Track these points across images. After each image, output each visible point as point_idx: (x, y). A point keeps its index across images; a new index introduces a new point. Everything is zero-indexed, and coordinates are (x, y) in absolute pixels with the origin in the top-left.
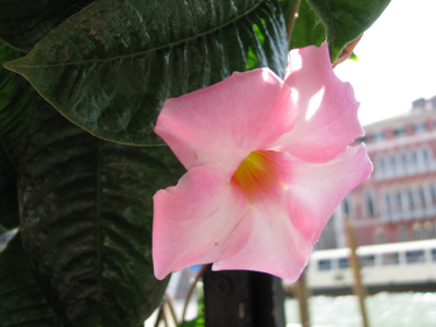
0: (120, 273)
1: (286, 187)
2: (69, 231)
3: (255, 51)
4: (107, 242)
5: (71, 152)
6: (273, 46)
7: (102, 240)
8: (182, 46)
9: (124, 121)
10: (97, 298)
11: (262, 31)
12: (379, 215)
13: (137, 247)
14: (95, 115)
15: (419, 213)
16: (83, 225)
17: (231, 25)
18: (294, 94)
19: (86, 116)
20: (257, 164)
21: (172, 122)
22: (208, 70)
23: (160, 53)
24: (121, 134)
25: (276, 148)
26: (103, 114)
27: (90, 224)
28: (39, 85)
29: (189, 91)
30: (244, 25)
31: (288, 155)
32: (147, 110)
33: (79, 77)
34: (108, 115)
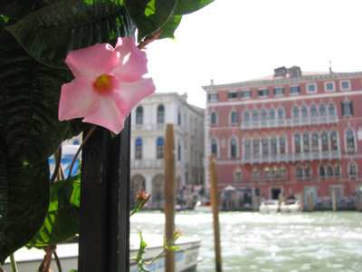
0: (39, 132)
1: (116, 91)
2: (14, 110)
3: (116, 31)
4: (34, 117)
5: (19, 69)
6: (125, 29)
7: (32, 116)
8: (80, 26)
9: (51, 57)
10: (26, 144)
11: (121, 22)
12: (240, 158)
13: (50, 120)
14: (39, 53)
15: (270, 160)
16: (22, 107)
17: (105, 18)
18: (118, 54)
19: (36, 52)
20: (106, 81)
21: (71, 59)
22: (91, 38)
23: (70, 29)
24: (50, 62)
25: (112, 74)
26: (43, 53)
27: (26, 107)
28: (19, 38)
29: (82, 47)
30: (111, 18)
31: (117, 78)
32: (62, 53)
33: (34, 36)
34: (45, 53)
